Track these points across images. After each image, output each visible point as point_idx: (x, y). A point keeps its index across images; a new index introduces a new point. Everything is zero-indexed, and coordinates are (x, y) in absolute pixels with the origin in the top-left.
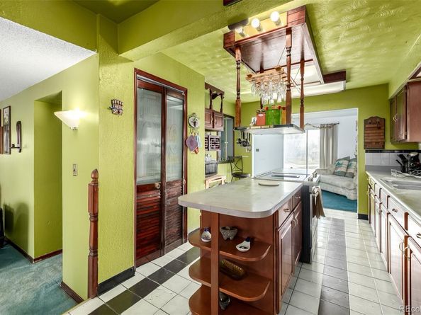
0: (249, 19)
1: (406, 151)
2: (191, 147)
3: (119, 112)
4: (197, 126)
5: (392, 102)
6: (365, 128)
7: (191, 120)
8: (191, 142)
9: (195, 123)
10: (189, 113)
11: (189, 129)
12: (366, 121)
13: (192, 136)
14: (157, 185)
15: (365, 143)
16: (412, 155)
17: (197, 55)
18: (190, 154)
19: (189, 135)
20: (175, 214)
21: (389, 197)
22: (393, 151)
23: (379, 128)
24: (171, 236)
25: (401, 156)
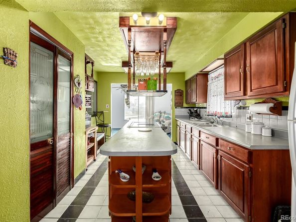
0: (158, 13)
1: (191, 108)
2: (77, 104)
3: (12, 64)
4: (80, 87)
5: (186, 82)
6: (175, 95)
7: (76, 81)
8: (77, 99)
9: (79, 84)
10: (75, 75)
11: (74, 88)
12: (175, 91)
13: (77, 95)
14: (50, 140)
15: (175, 103)
16: (195, 109)
17: (88, 26)
18: (76, 111)
19: (75, 93)
20: (65, 165)
21: (200, 131)
22: (187, 108)
23: (181, 95)
24: (62, 186)
25: (190, 110)
